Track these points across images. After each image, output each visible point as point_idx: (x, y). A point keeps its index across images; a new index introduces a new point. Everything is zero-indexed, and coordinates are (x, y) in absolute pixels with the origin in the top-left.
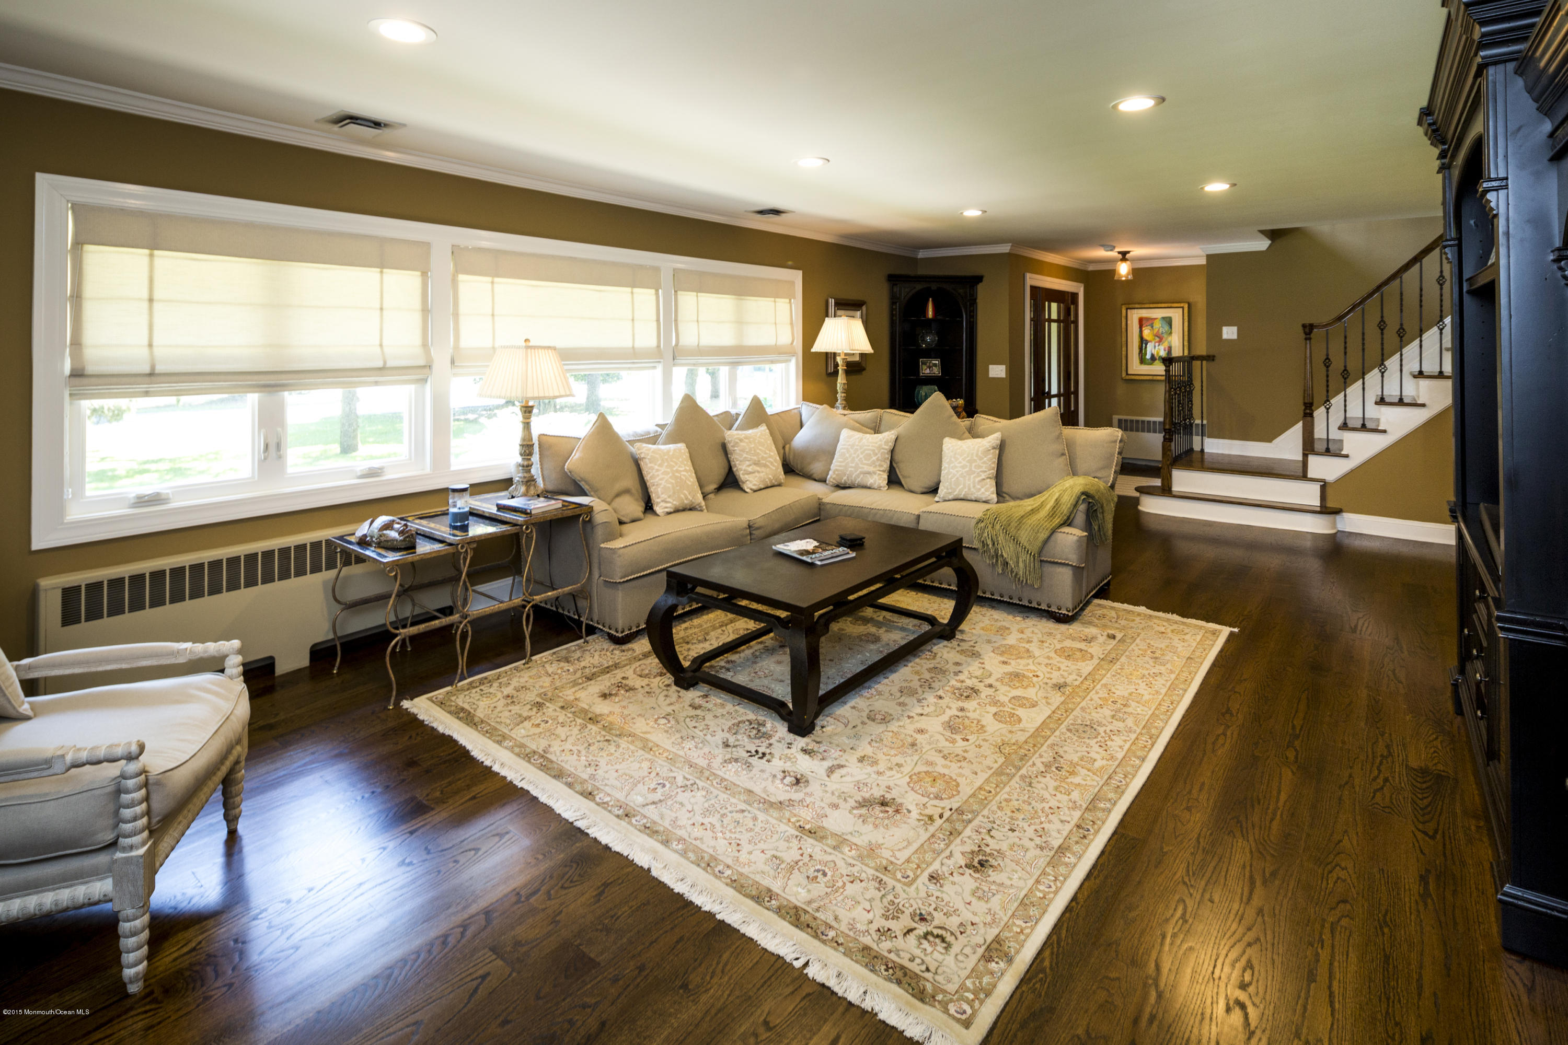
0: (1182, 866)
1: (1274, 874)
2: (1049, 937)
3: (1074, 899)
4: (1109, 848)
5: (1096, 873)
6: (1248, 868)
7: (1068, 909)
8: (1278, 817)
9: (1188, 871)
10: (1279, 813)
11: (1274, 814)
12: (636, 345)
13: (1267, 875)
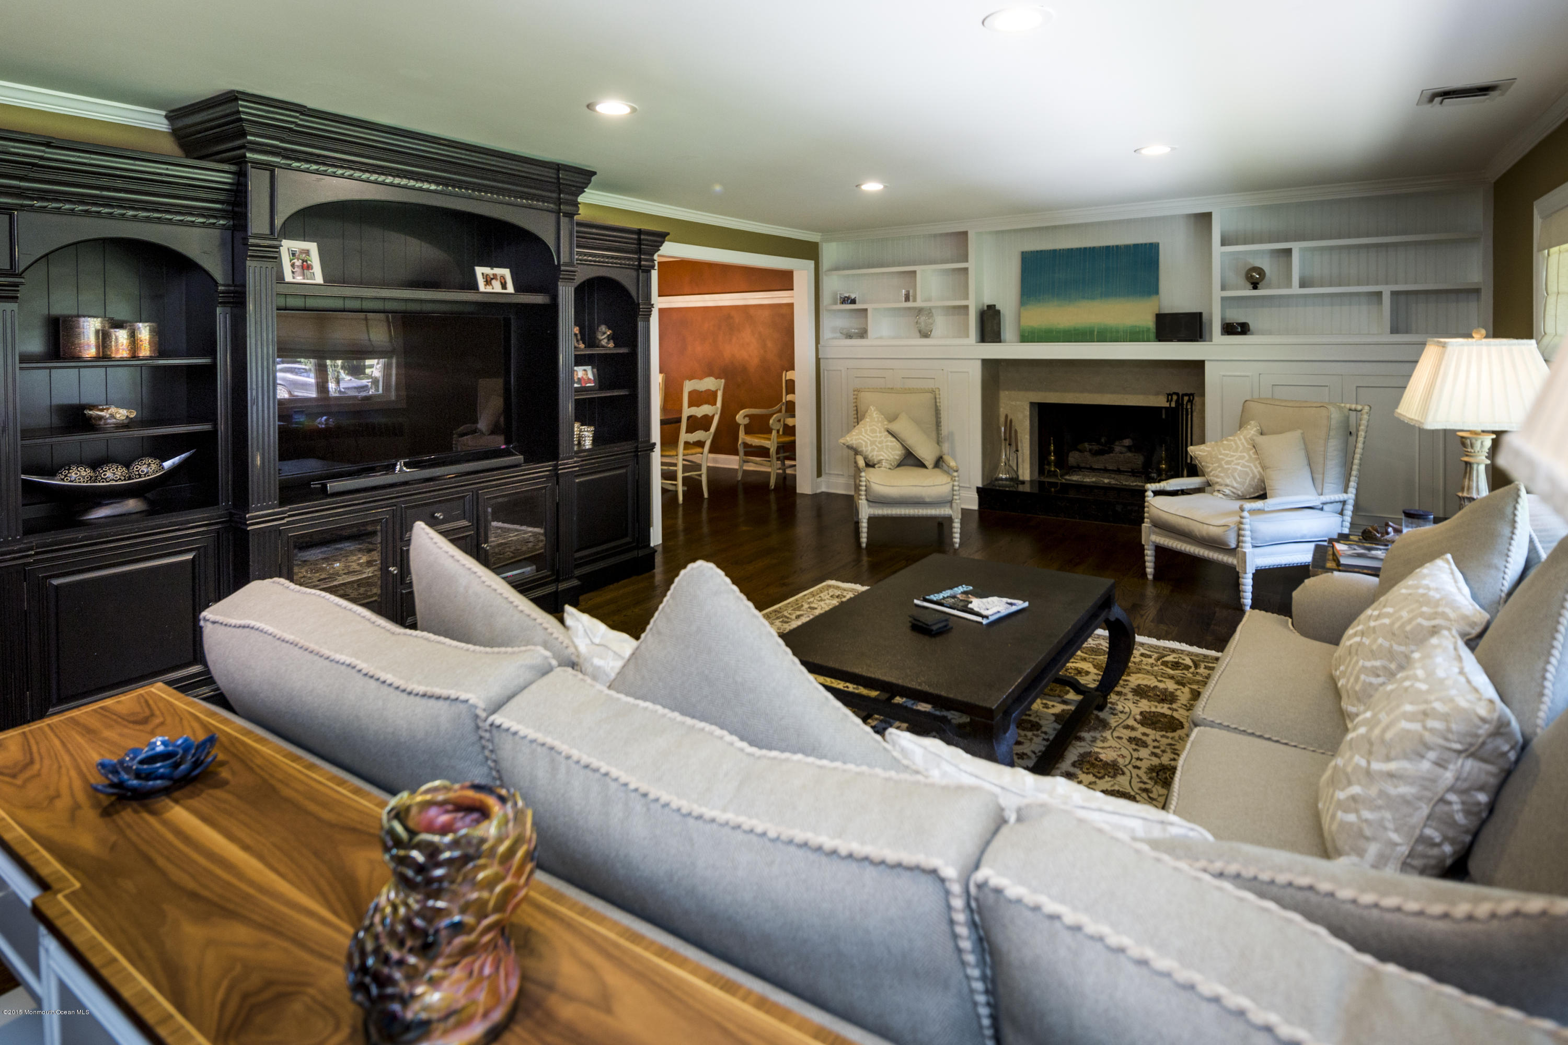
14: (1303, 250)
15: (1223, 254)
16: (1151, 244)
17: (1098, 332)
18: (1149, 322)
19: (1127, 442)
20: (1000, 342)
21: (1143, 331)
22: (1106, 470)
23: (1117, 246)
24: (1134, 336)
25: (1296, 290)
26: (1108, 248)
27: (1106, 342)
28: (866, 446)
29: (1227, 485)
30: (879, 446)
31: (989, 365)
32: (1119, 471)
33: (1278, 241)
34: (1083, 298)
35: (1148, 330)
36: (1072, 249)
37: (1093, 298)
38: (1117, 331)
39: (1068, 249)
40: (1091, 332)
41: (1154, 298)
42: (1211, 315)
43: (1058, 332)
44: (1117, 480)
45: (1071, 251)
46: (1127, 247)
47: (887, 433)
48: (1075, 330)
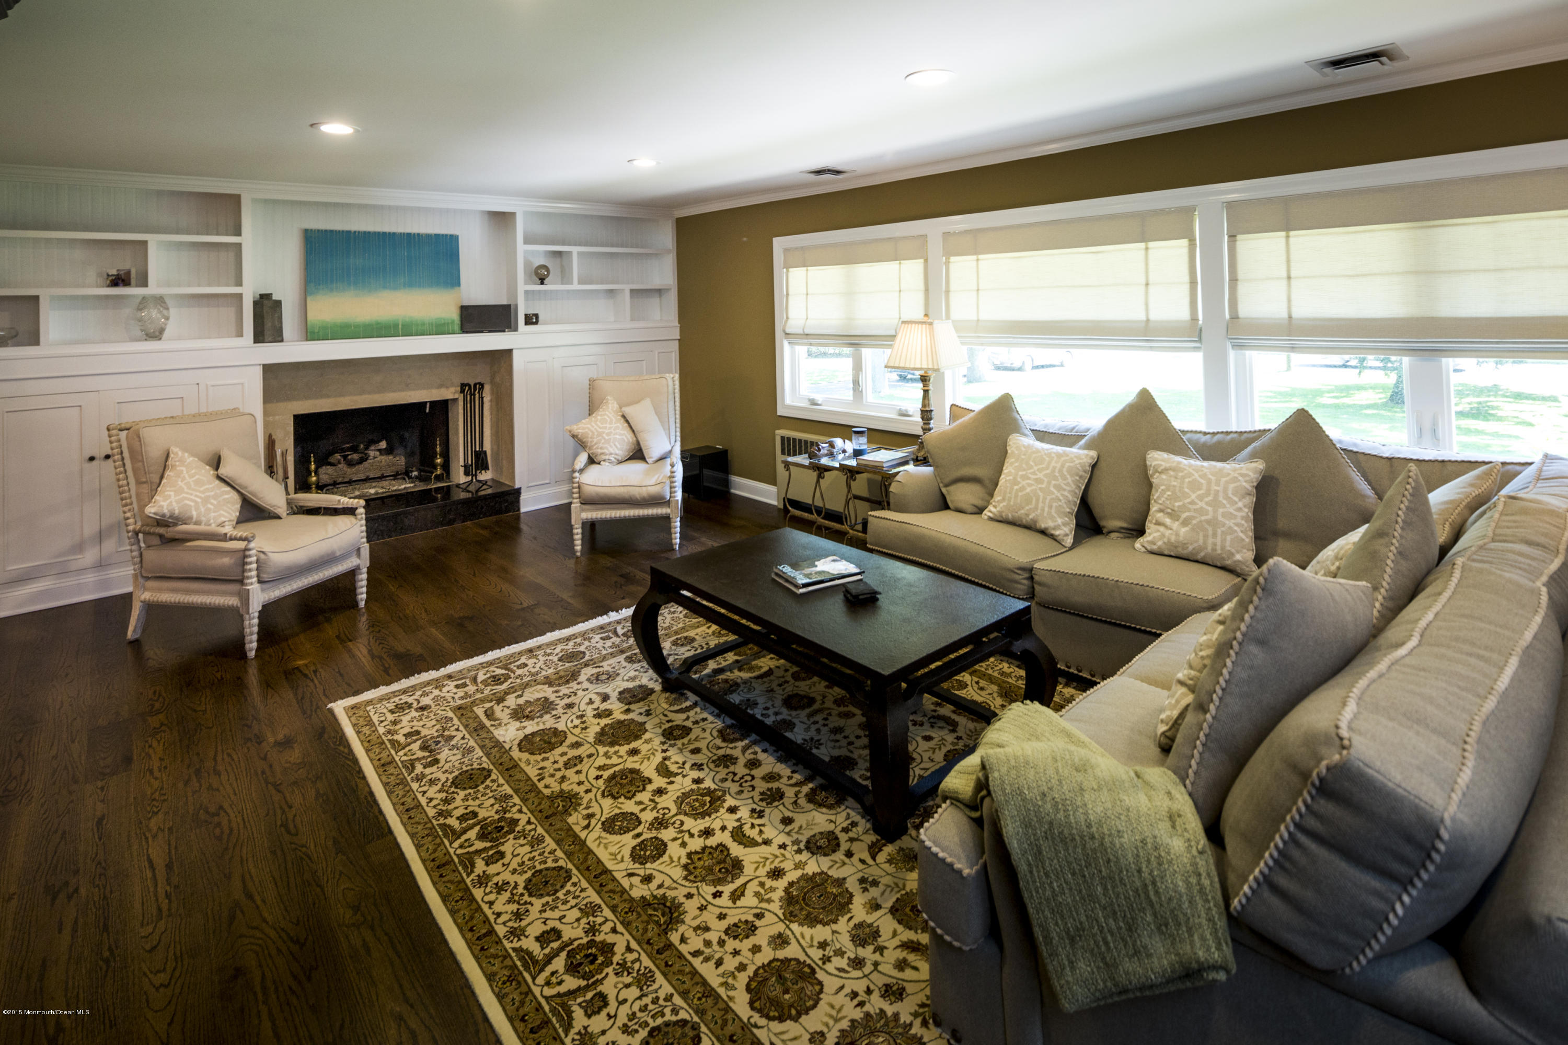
0: (315, 856)
1: (232, 918)
2: (353, 755)
3: (364, 778)
4: (381, 819)
5: (369, 798)
6: (259, 902)
7: (360, 771)
8: (258, 989)
9: (308, 856)
10: (260, 996)
11: (264, 988)
12: (1152, 317)
13: (238, 912)
14: (579, 253)
15: (526, 252)
16: (451, 236)
17: (403, 325)
18: (454, 315)
19: (383, 445)
20: (282, 341)
21: (448, 324)
22: (367, 480)
23: (418, 234)
24: (440, 329)
25: (576, 286)
26: (409, 235)
27: (412, 335)
28: (197, 509)
29: (611, 454)
30: (215, 502)
31: (270, 371)
32: (382, 478)
33: (553, 244)
34: (385, 287)
35: (453, 322)
36: (369, 233)
37: (395, 288)
38: (423, 324)
39: (365, 232)
40: (396, 326)
41: (456, 289)
42: (516, 306)
43: (357, 326)
44: (382, 488)
45: (367, 235)
46: (429, 236)
47: (217, 482)
48: (378, 323)
